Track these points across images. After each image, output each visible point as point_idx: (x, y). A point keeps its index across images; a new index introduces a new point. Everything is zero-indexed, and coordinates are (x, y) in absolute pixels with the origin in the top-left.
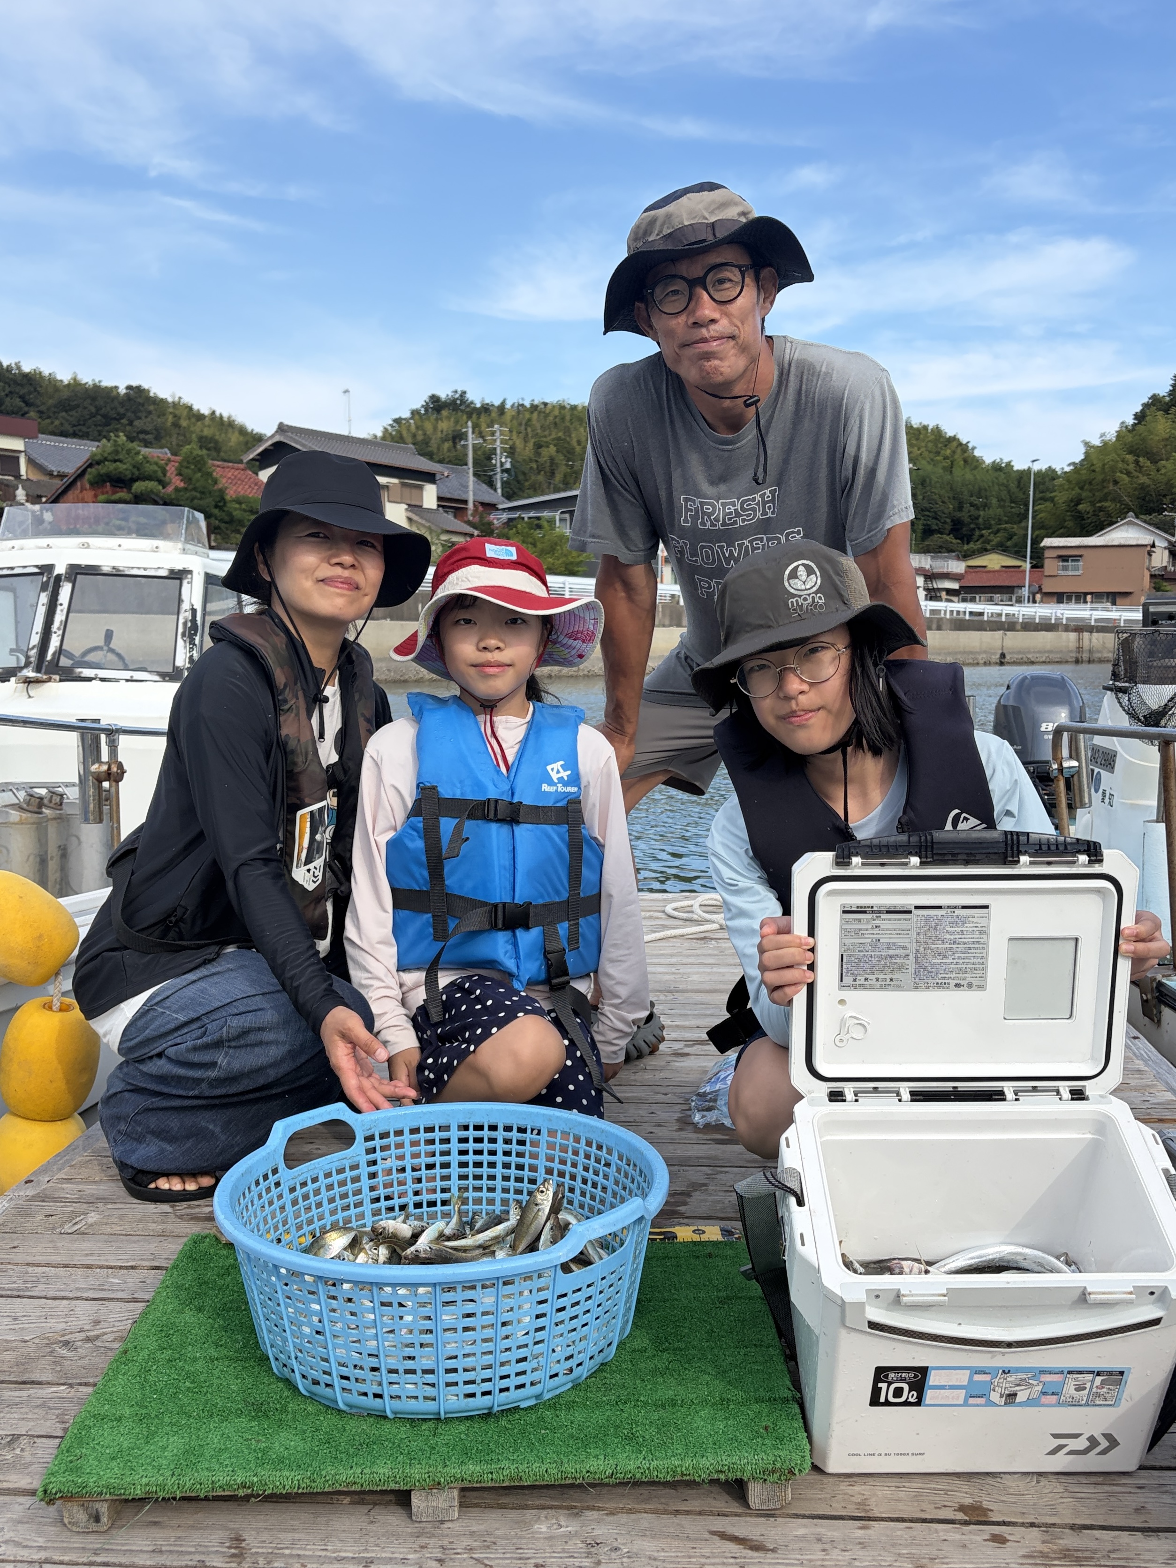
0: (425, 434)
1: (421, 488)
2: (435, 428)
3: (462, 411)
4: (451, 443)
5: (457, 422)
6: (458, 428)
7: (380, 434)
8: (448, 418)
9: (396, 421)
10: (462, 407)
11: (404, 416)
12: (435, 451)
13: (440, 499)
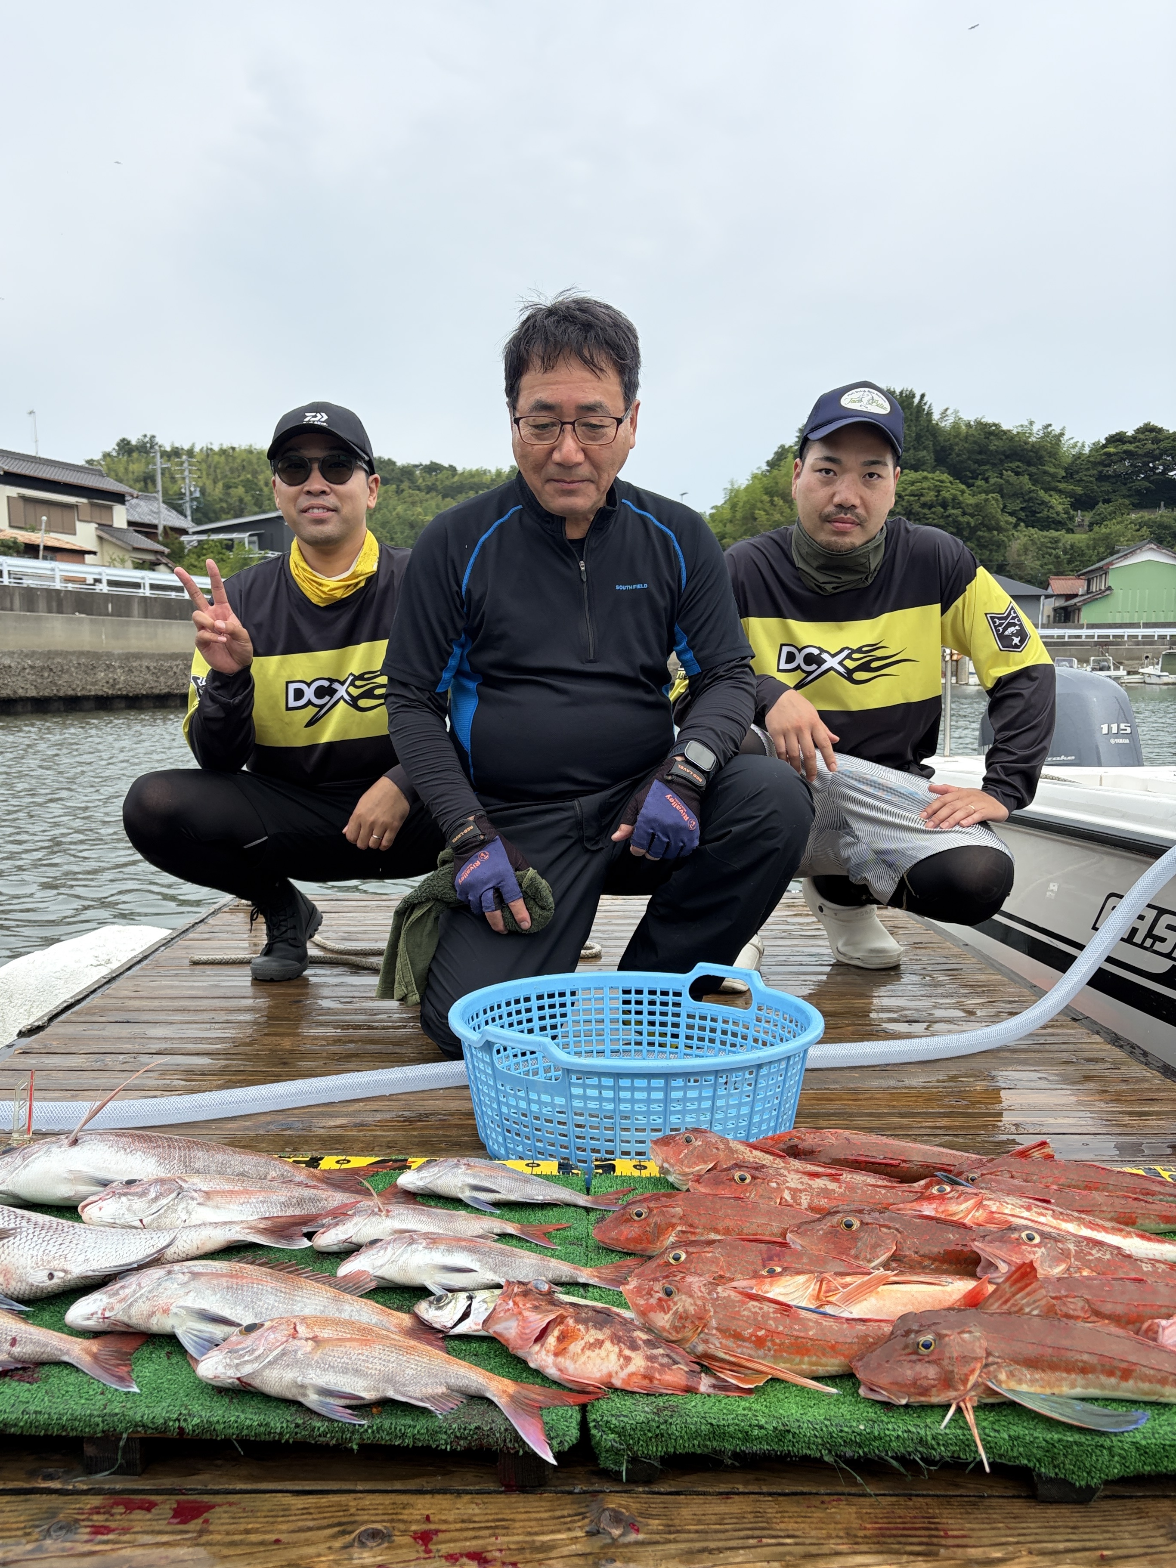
1: (110, 508)
3: (152, 454)
5: (148, 464)
8: (138, 461)
10: (152, 450)
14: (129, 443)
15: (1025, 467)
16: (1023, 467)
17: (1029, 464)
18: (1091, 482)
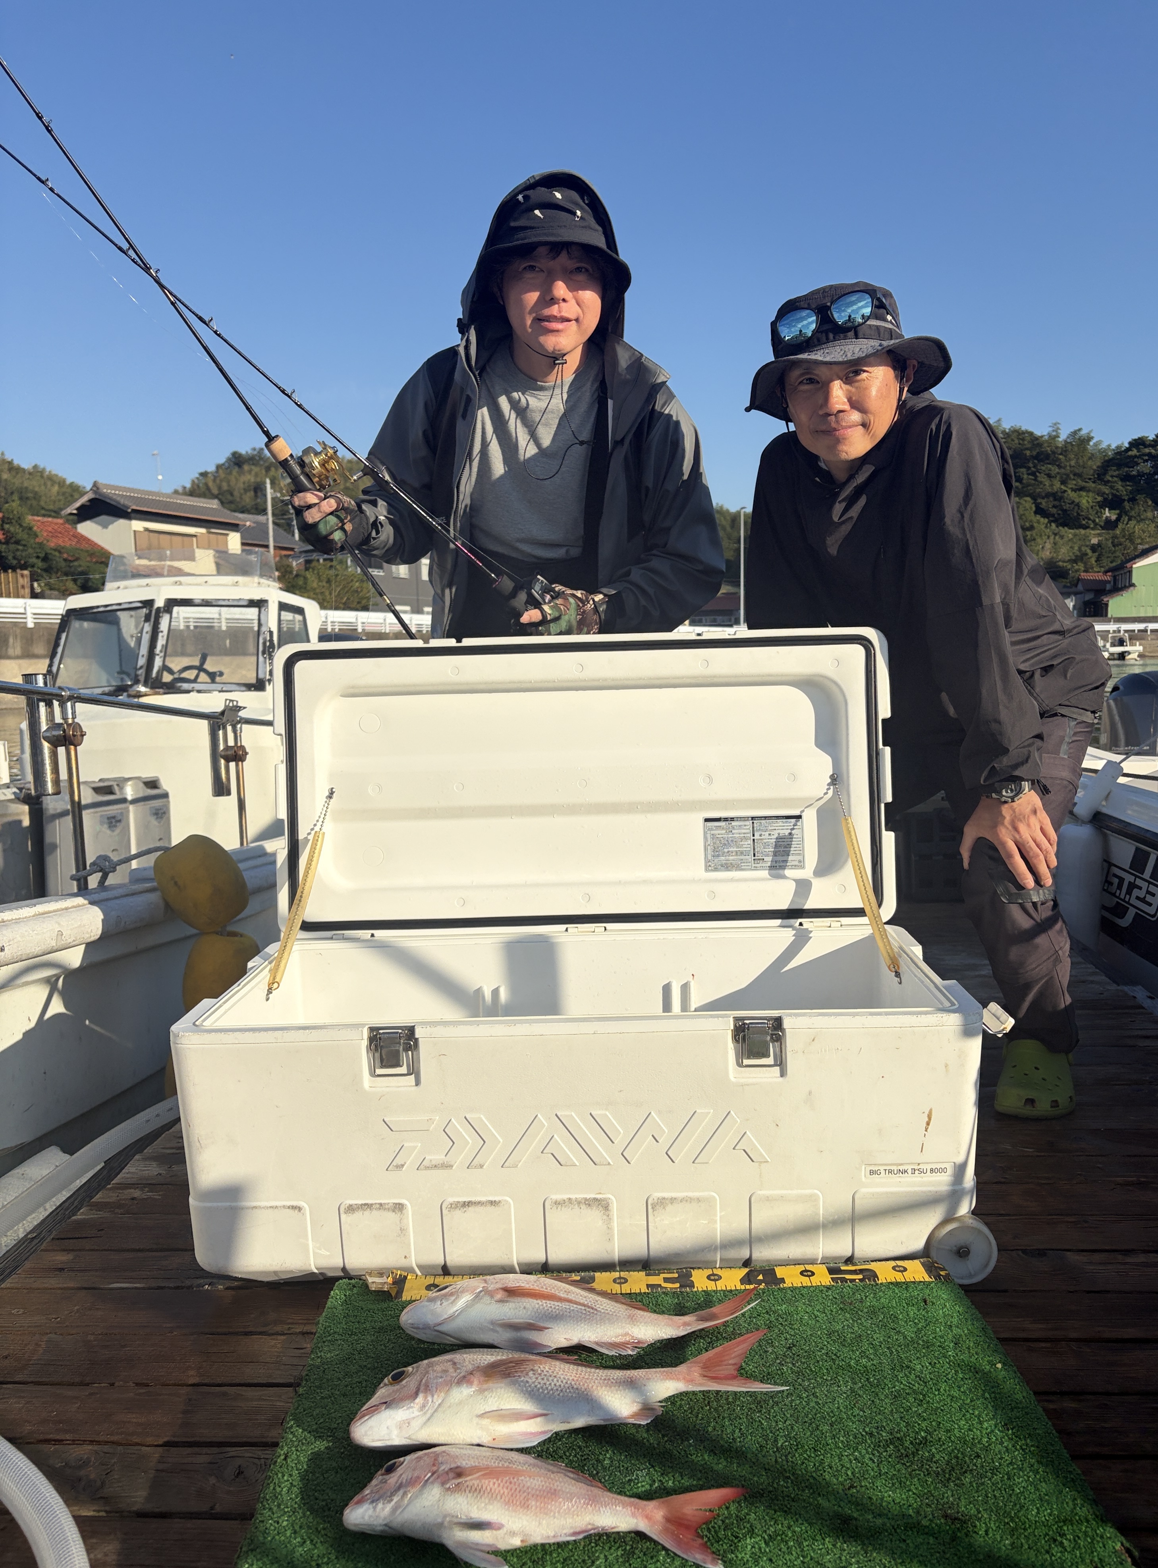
0: (229, 485)
1: (227, 535)
2: (237, 480)
3: (261, 465)
4: (252, 493)
5: (256, 475)
6: (259, 480)
7: (188, 485)
8: (250, 472)
9: (202, 474)
10: (262, 463)
11: (209, 470)
12: (238, 500)
13: (243, 544)
14: (240, 455)
15: (1057, 470)
16: (1055, 470)
17: (1059, 467)
18: (1115, 482)
